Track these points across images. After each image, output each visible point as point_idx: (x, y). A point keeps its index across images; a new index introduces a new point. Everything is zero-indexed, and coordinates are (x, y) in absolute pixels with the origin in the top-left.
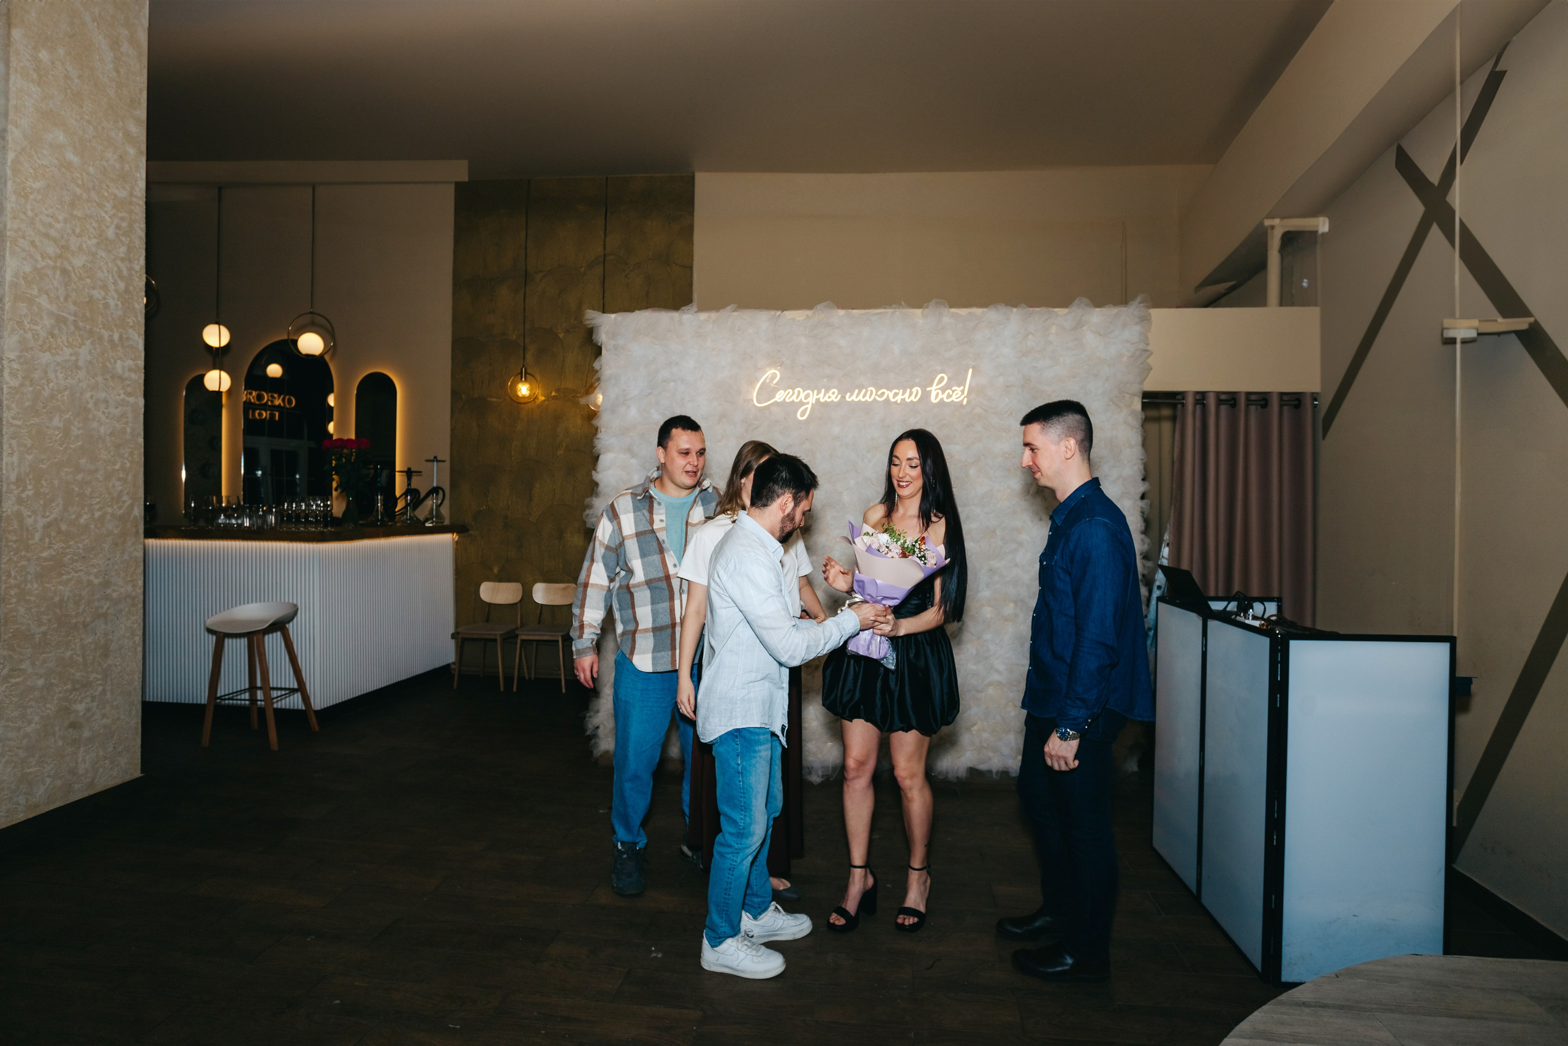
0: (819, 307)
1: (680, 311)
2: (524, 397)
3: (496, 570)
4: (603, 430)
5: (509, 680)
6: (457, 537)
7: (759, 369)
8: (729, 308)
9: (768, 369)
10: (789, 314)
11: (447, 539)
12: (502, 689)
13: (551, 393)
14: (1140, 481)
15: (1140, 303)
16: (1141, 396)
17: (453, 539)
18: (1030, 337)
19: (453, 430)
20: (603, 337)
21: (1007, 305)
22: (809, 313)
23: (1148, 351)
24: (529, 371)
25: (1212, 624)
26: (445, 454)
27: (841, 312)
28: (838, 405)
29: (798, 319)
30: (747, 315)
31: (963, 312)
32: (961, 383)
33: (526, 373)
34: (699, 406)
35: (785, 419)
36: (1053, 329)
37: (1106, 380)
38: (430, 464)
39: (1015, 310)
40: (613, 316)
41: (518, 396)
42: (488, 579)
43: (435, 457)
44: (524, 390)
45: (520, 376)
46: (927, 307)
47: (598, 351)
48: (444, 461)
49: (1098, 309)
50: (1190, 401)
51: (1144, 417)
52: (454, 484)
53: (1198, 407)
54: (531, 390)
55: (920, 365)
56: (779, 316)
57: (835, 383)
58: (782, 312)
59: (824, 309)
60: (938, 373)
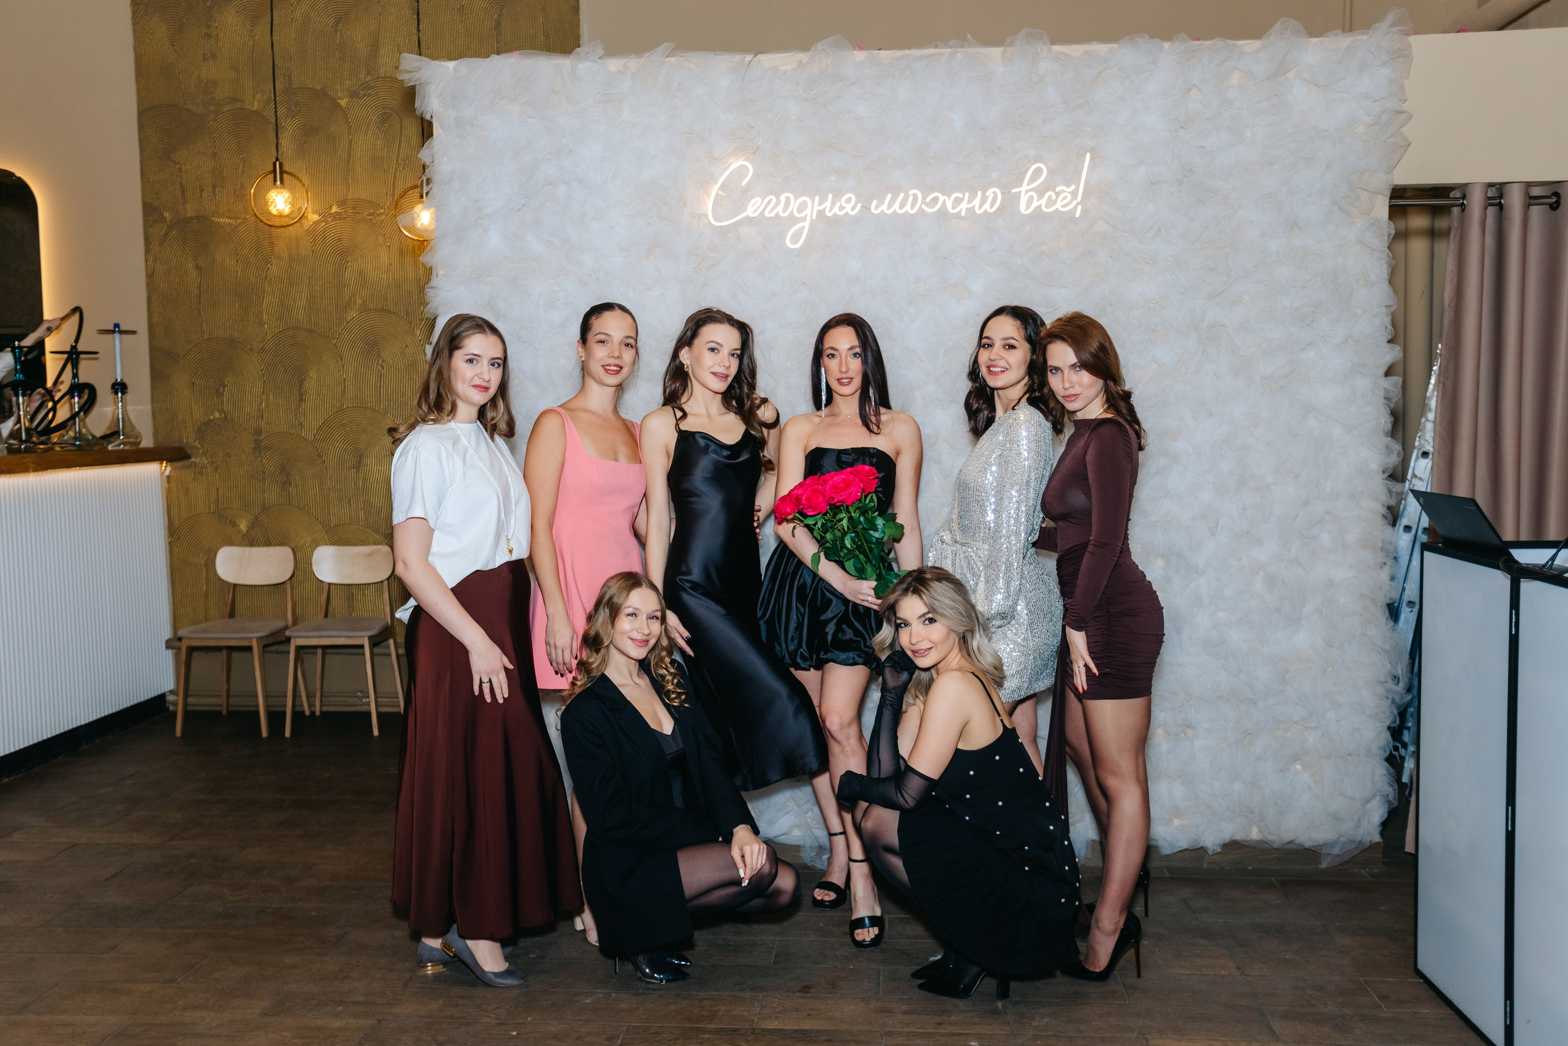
0: (820, 46)
1: (572, 56)
2: (280, 216)
3: (243, 526)
4: (441, 272)
5: (276, 718)
6: (169, 469)
7: (716, 159)
8: (661, 49)
9: (731, 161)
10: (767, 60)
11: (152, 471)
12: (264, 733)
13: (330, 207)
14: (1385, 345)
15: (1393, 25)
16: (1388, 194)
17: (162, 474)
18: (1194, 93)
19: (150, 276)
20: (432, 104)
21: (1152, 36)
22: (803, 57)
23: (1402, 112)
24: (286, 168)
25: (1528, 587)
26: (137, 318)
27: (860, 56)
28: (857, 220)
29: (783, 68)
30: (694, 63)
31: (1075, 50)
32: (1071, 179)
33: (282, 172)
34: (613, 228)
35: (765, 247)
36: (1235, 79)
37: (1328, 167)
38: (110, 336)
39: (1166, 45)
40: (451, 65)
41: (270, 213)
42: (231, 543)
43: (117, 325)
44: (279, 202)
45: (271, 176)
46: (1011, 44)
47: (426, 130)
48: (133, 332)
49: (1315, 40)
50: (1476, 201)
51: (1393, 232)
52: (158, 375)
53: (1491, 211)
54: (292, 204)
55: (999, 148)
56: (750, 63)
57: (852, 182)
58: (754, 57)
59: (828, 50)
60: (1030, 162)
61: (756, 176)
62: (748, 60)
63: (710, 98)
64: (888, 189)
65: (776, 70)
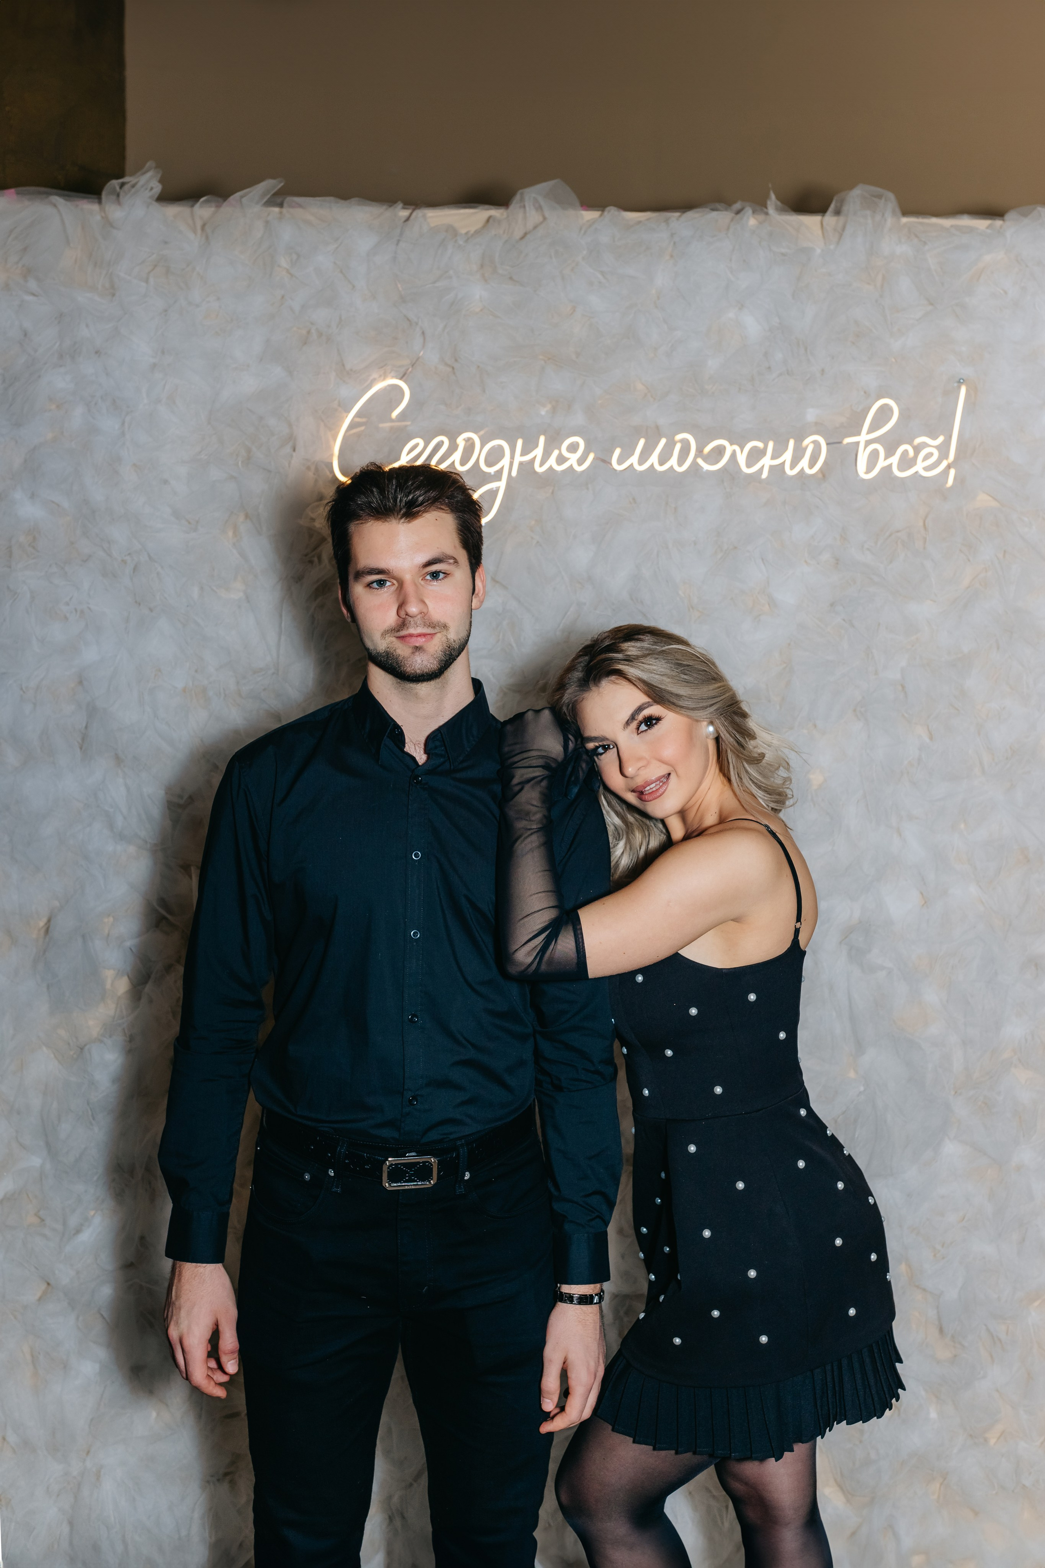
7: (349, 372)
9: (375, 375)
22: (496, 213)
27: (593, 216)
28: (588, 479)
29: (463, 230)
30: (313, 215)
32: (938, 426)
34: (166, 482)
46: (838, 211)
55: (823, 371)
56: (408, 219)
57: (579, 419)
58: (414, 210)
59: (542, 202)
60: (871, 396)
61: (416, 403)
62: (405, 213)
63: (341, 272)
64: (638, 432)
65: (451, 231)
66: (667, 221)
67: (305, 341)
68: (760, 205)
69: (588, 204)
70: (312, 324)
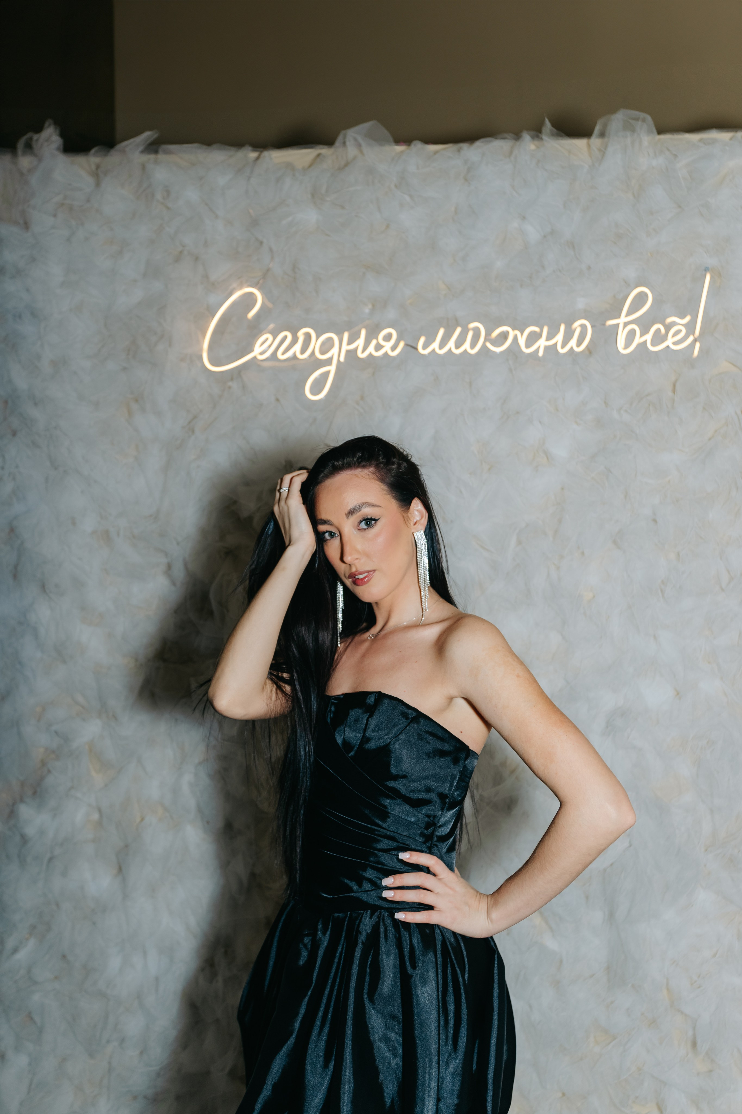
0: (349, 135)
7: (215, 285)
8: (140, 140)
9: (234, 285)
10: (278, 157)
22: (324, 152)
28: (399, 362)
30: (184, 159)
31: (687, 141)
32: (686, 307)
34: (74, 373)
35: (277, 400)
46: (601, 134)
55: (589, 268)
56: (257, 159)
57: (391, 314)
58: (261, 152)
59: (360, 139)
60: (630, 286)
61: (267, 307)
62: (254, 155)
63: (207, 204)
64: (440, 322)
65: (290, 166)
66: (459, 151)
67: (178, 259)
68: (537, 132)
69: (398, 141)
70: (184, 246)
